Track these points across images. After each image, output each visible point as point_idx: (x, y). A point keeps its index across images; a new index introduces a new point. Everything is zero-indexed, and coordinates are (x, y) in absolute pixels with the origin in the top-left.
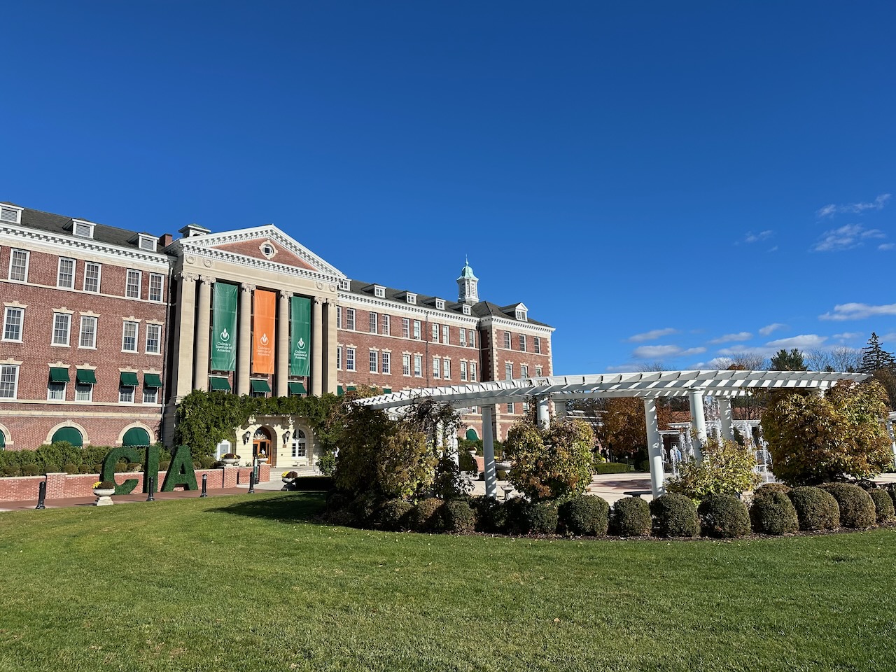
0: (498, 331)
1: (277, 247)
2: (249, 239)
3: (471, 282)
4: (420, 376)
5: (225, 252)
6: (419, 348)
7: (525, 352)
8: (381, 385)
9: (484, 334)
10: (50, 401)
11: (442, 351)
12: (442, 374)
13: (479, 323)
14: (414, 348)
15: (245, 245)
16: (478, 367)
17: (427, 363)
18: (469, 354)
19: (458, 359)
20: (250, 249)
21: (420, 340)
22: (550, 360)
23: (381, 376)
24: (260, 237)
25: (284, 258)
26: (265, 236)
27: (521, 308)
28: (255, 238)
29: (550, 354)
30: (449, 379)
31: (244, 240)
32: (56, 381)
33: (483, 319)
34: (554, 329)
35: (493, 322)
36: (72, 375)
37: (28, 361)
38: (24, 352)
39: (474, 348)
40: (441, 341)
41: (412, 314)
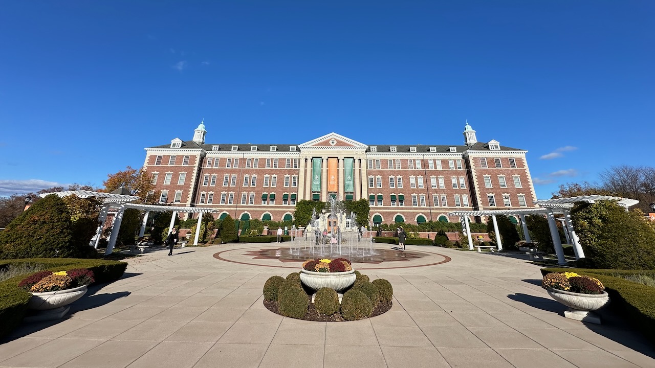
0: (474, 159)
1: (336, 140)
2: (325, 140)
3: (469, 133)
4: (423, 188)
5: (316, 147)
6: (420, 173)
7: (502, 168)
8: (397, 194)
9: (466, 160)
10: (263, 205)
11: (437, 173)
12: (438, 186)
13: (463, 155)
14: (417, 173)
15: (323, 142)
16: (466, 180)
17: (427, 181)
18: (458, 174)
19: (450, 177)
20: (326, 144)
21: (421, 169)
22: (528, 171)
23: (397, 189)
24: (329, 138)
25: (340, 144)
26: (331, 137)
27: (492, 143)
28: (327, 139)
29: (526, 167)
30: (444, 188)
31: (323, 140)
32: (265, 198)
33: (464, 153)
34: (527, 151)
35: (469, 154)
36: (269, 196)
37: (257, 193)
38: (256, 189)
39: (462, 169)
40: (436, 168)
41: (414, 157)
